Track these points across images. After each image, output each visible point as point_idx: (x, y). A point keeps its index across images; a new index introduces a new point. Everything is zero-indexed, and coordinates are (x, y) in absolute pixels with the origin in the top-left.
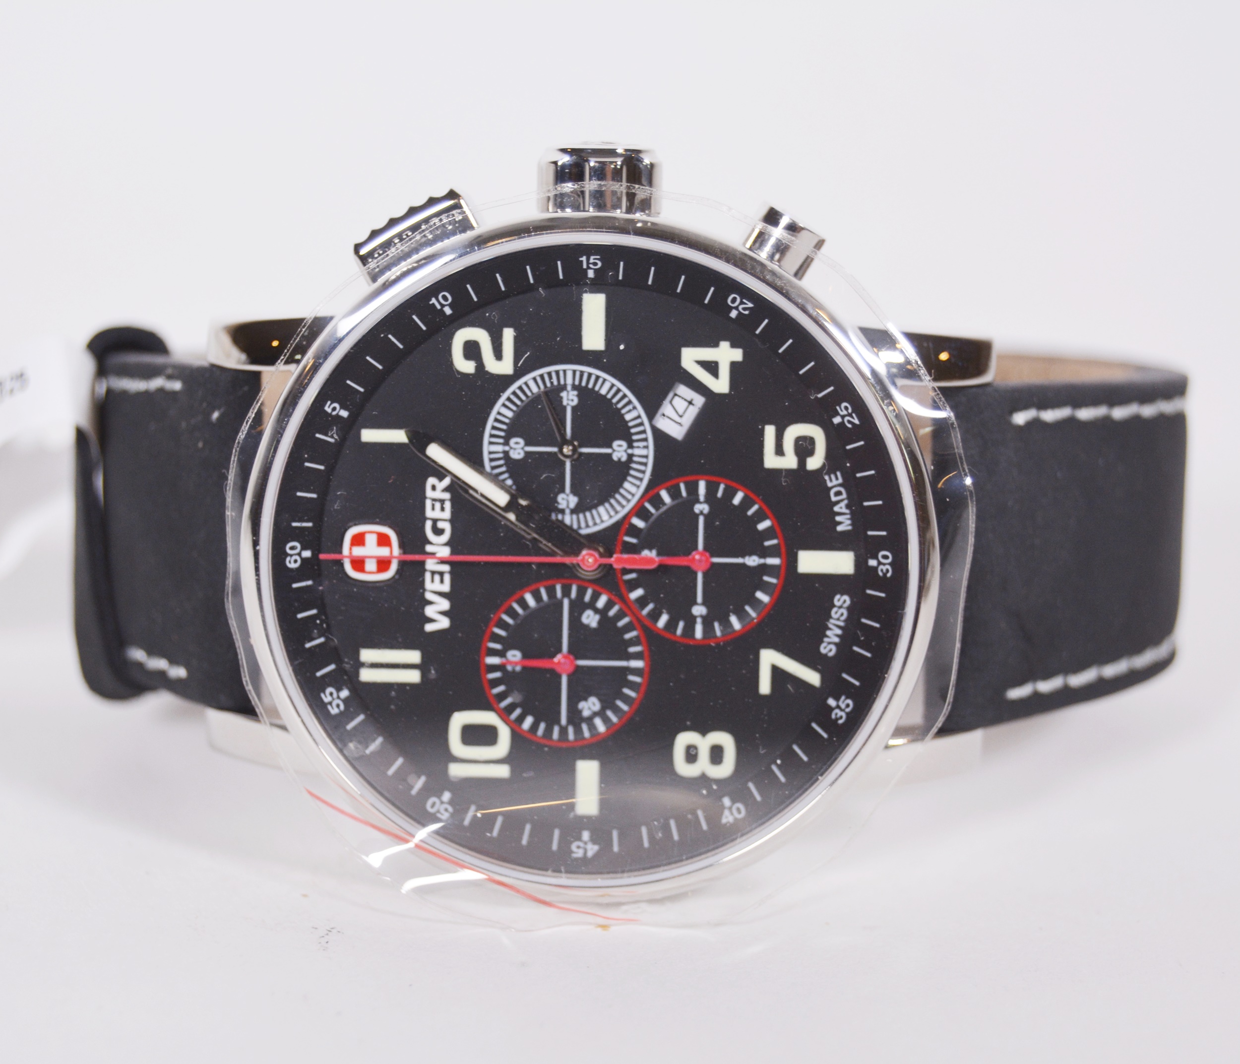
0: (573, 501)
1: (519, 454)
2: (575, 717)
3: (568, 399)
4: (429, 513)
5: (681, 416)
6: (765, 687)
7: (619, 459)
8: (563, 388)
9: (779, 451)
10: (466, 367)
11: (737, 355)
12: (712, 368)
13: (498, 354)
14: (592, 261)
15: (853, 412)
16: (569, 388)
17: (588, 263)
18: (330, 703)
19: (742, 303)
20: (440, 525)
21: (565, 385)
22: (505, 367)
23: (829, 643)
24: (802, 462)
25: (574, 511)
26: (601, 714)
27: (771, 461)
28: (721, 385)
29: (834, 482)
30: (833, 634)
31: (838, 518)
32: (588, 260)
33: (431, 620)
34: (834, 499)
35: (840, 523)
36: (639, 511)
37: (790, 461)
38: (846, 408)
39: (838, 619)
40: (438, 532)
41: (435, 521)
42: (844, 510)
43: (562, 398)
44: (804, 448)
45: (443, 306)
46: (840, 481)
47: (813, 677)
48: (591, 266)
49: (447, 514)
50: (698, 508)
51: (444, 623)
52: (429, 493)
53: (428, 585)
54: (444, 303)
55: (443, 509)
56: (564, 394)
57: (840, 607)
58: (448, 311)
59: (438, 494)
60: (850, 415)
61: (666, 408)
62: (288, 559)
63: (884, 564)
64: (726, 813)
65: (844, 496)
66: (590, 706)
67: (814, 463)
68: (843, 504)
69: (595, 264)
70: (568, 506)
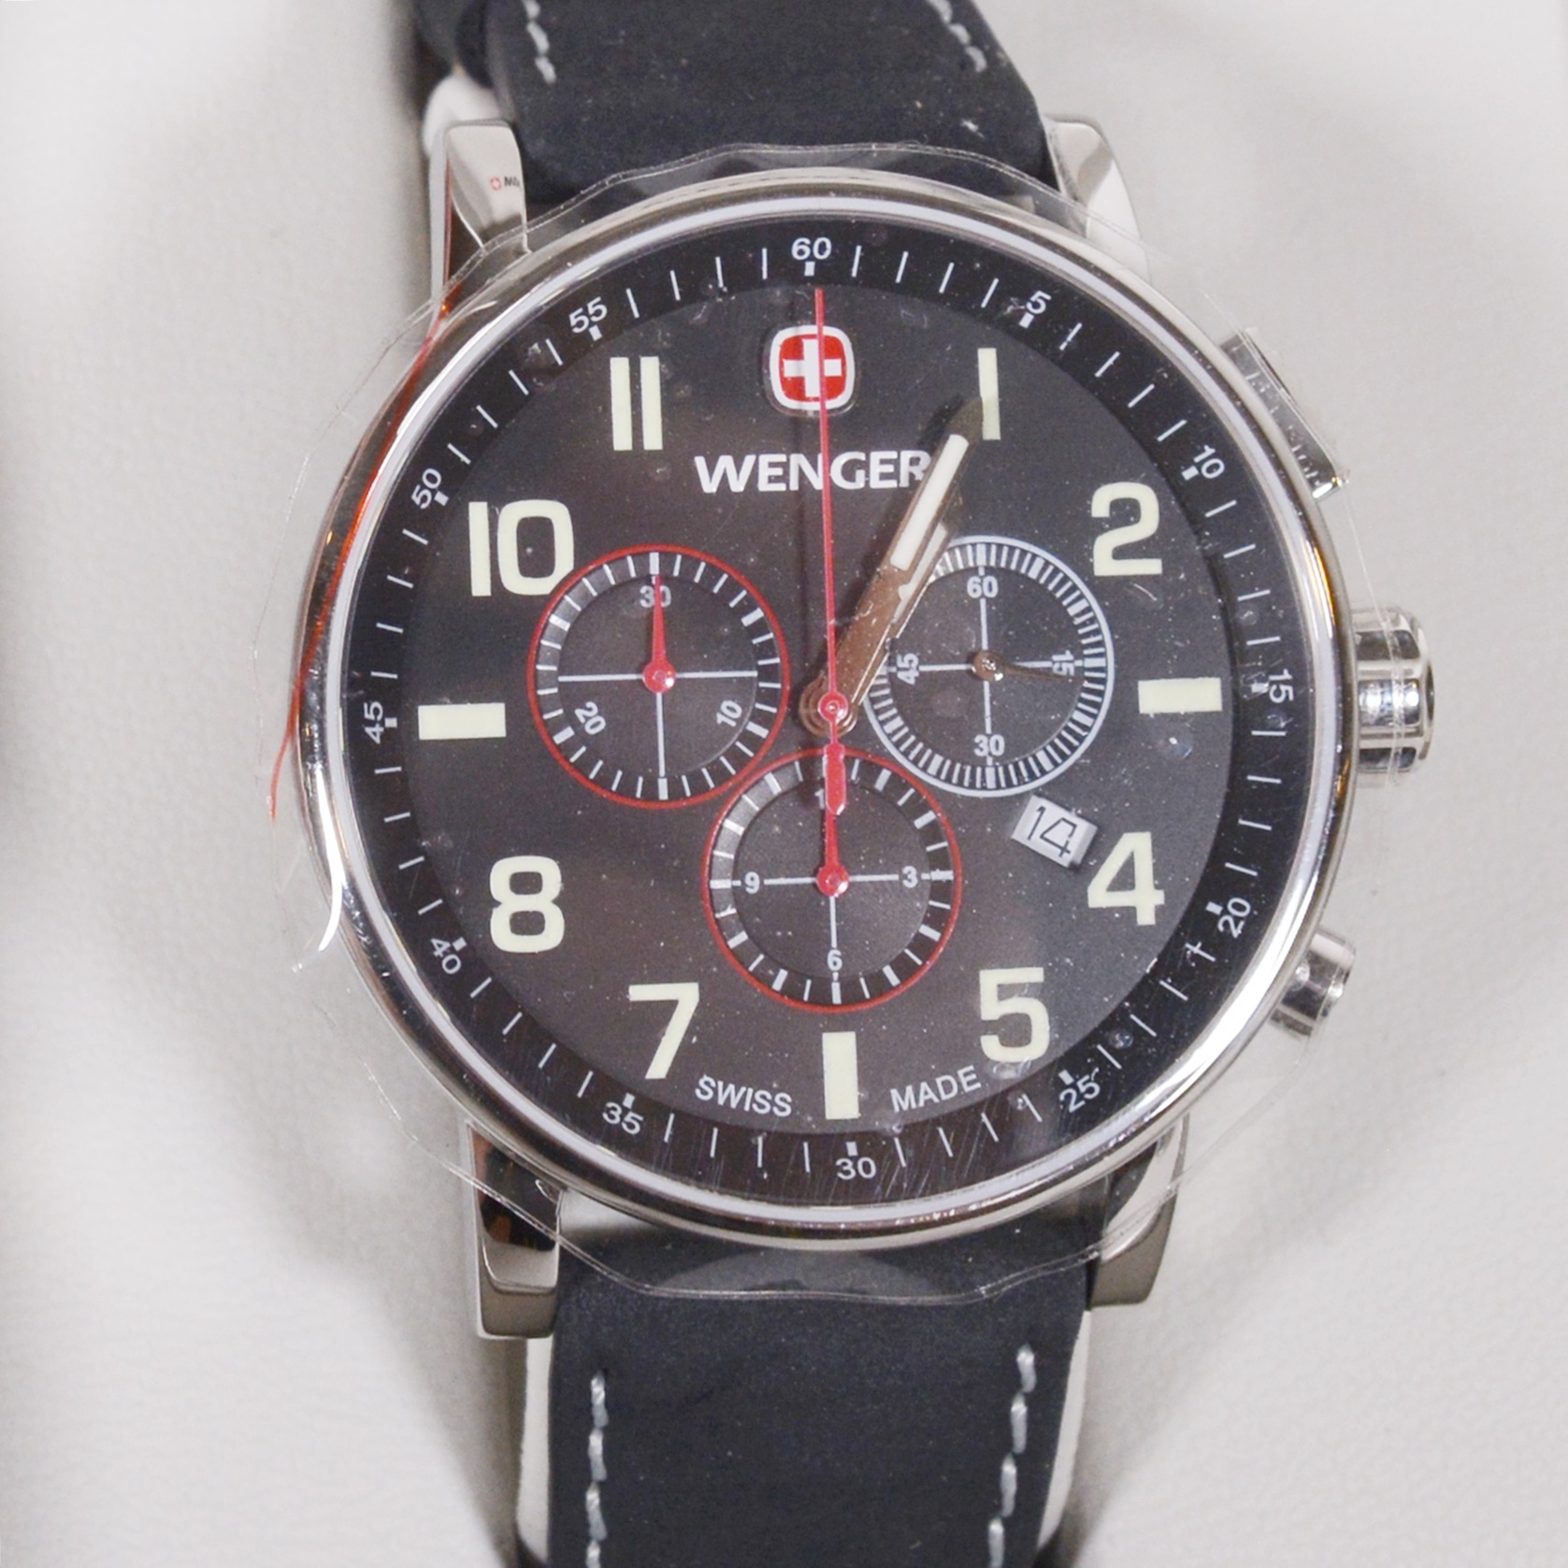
0: (909, 677)
1: (975, 591)
2: (572, 697)
3: (1061, 662)
4: (876, 456)
5: (1042, 837)
6: (640, 993)
7: (977, 745)
8: (1078, 653)
9: (1005, 992)
10: (1101, 503)
11: (1146, 917)
12: (1125, 879)
13: (1121, 553)
14: (1283, 688)
15: (1088, 1101)
16: (1079, 663)
17: (1278, 683)
18: (585, 313)
19: (1237, 920)
20: (860, 474)
21: (1084, 657)
22: (1105, 564)
23: (715, 1090)
24: (991, 1027)
25: (892, 677)
26: (581, 737)
27: (990, 980)
28: (1099, 894)
29: (965, 1082)
30: (730, 1095)
31: (909, 1089)
32: (1286, 682)
33: (711, 468)
34: (939, 1081)
35: (903, 1095)
36: (900, 781)
37: (991, 1008)
38: (1090, 1090)
39: (753, 1100)
40: (848, 472)
41: (865, 465)
42: (922, 1099)
43: (1063, 653)
44: (1015, 1031)
45: (1199, 466)
46: (967, 1089)
47: (659, 1067)
48: (1274, 687)
49: (876, 483)
50: (910, 870)
51: (709, 486)
52: (906, 455)
53: (765, 459)
54: (1206, 465)
55: (884, 476)
56: (1068, 656)
57: (772, 1103)
58: (1189, 474)
59: (905, 468)
60: (1080, 1097)
61: (1054, 812)
62: (807, 241)
63: (855, 1167)
64: (446, 945)
65: (944, 1097)
66: (592, 719)
67: (991, 1046)
68: (932, 1095)
69: (1278, 693)
70: (899, 669)
